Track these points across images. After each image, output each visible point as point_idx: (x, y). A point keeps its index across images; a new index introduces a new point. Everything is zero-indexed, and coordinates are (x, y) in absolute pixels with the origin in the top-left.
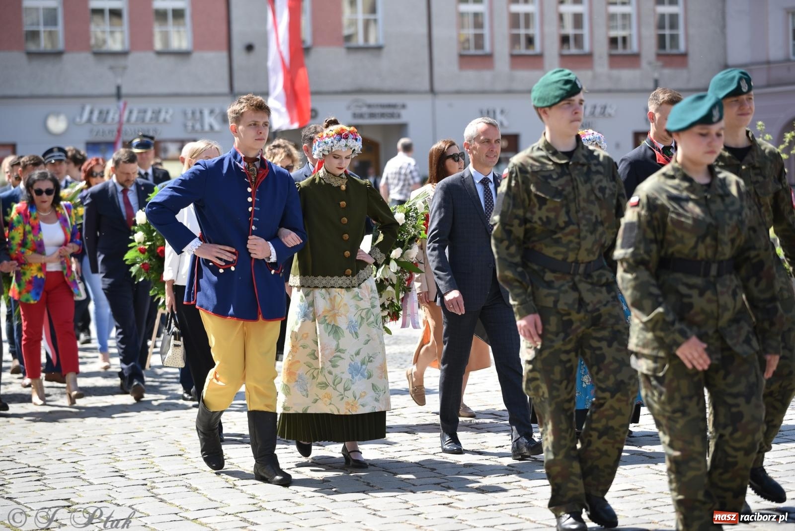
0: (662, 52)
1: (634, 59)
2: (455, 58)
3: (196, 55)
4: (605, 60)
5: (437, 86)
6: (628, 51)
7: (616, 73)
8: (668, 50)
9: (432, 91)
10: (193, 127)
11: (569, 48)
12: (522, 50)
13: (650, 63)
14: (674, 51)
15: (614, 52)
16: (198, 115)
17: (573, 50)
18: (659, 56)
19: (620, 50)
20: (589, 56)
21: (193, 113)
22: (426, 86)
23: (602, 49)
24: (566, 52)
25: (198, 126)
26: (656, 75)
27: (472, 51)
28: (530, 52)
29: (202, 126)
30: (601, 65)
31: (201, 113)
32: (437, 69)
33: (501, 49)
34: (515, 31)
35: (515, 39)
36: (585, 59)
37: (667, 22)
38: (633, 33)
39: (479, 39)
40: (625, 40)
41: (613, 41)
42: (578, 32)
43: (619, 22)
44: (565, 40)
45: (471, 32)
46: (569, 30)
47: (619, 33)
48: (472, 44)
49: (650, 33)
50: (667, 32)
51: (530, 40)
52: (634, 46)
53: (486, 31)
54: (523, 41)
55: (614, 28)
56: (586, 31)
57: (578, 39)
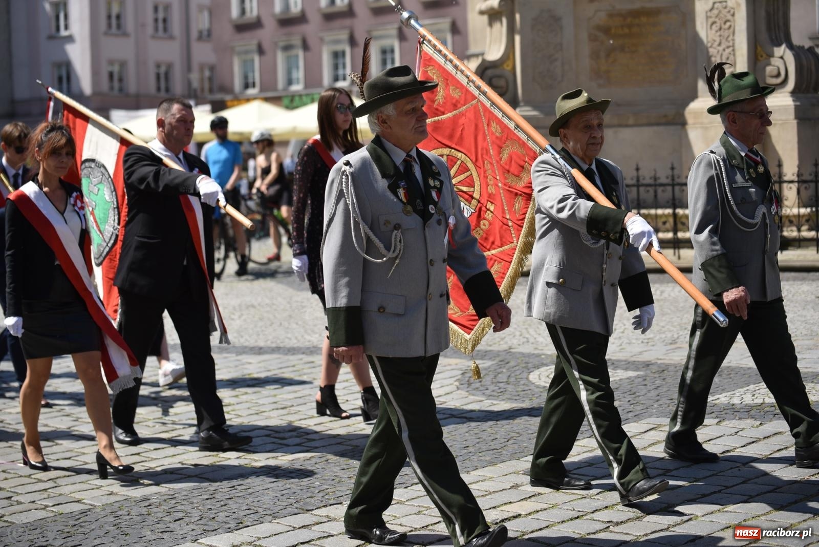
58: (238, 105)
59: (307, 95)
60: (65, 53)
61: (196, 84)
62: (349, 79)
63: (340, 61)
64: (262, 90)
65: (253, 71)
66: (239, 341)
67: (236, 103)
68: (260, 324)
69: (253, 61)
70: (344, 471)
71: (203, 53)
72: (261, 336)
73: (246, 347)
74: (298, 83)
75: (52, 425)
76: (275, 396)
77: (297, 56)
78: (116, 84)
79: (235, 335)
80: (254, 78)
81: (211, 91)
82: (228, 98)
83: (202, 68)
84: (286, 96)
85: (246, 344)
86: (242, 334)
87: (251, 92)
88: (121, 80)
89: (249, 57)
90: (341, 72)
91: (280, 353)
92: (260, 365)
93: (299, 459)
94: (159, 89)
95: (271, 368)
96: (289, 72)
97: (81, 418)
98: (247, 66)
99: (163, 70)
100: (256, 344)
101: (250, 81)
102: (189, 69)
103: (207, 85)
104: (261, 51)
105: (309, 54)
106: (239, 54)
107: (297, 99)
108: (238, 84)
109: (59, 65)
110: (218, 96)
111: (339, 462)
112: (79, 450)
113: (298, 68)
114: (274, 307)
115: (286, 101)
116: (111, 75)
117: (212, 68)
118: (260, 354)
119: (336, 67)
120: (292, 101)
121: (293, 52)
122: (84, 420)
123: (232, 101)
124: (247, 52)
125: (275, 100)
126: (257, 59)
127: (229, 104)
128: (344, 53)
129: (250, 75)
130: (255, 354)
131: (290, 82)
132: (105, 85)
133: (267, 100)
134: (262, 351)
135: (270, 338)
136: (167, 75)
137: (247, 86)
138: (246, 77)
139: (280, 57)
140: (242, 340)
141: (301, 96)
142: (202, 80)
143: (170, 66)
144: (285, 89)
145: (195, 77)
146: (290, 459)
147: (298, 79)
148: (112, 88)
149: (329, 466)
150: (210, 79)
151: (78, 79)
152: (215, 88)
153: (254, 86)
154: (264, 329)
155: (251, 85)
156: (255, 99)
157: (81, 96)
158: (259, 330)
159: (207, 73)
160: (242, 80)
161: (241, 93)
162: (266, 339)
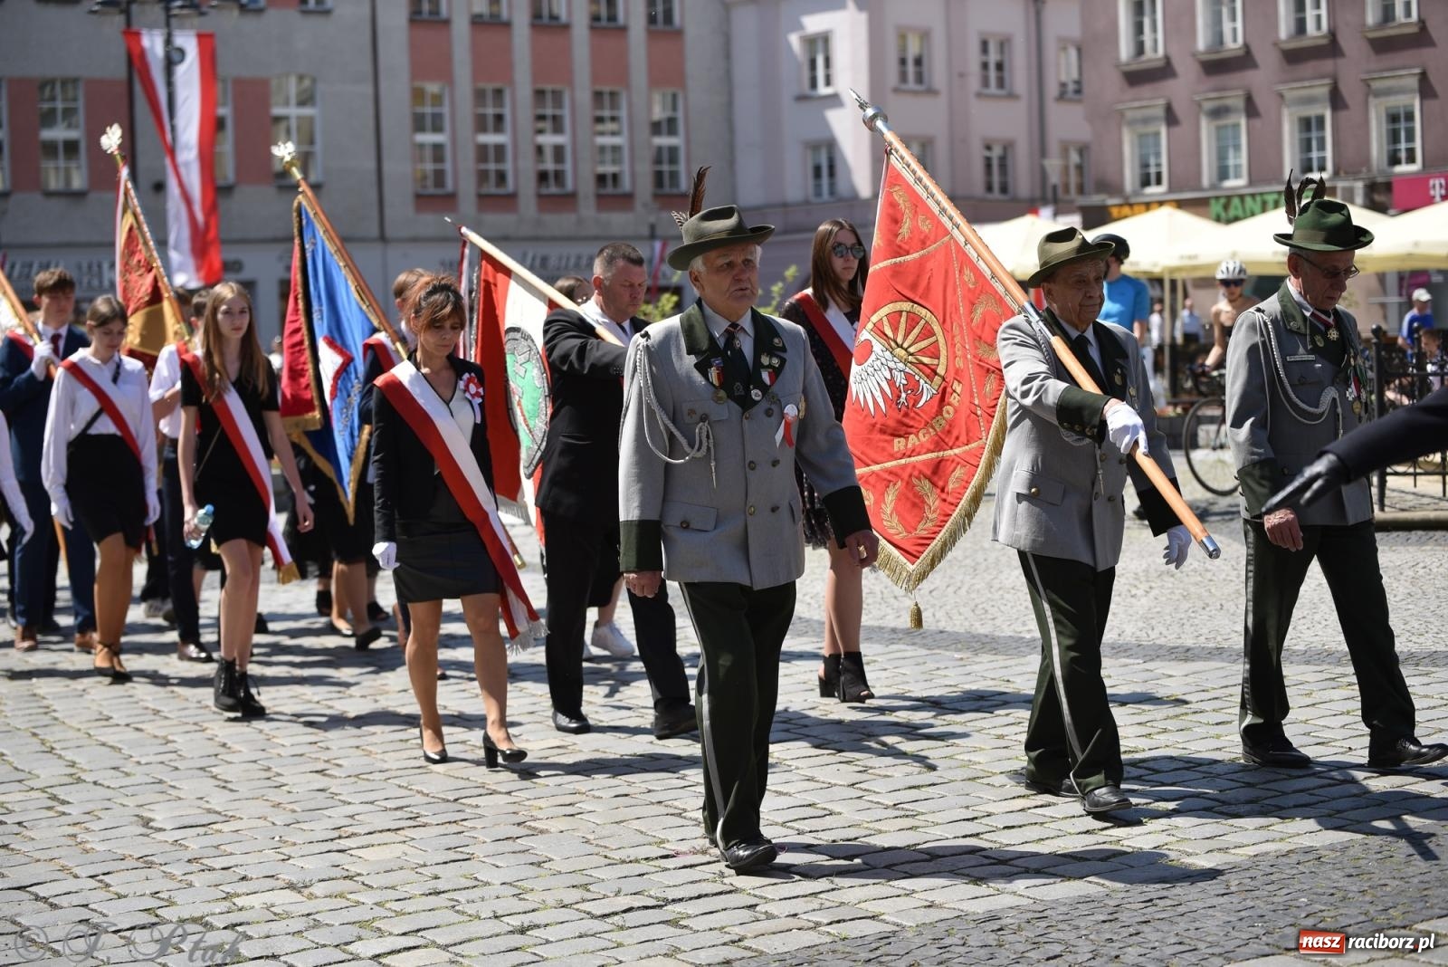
0: (660, 192)
1: (626, 200)
2: (410, 199)
3: (93, 196)
4: (592, 201)
5: (389, 232)
6: (619, 191)
7: (604, 216)
8: (667, 189)
9: (383, 238)
10: (89, 283)
11: (548, 187)
12: (491, 188)
13: (645, 205)
14: (675, 191)
15: (603, 191)
16: (95, 268)
17: (553, 189)
18: (656, 196)
19: (609, 190)
20: (572, 196)
21: (90, 267)
22: (375, 232)
23: (587, 188)
24: (544, 191)
25: (95, 282)
26: (652, 219)
27: (431, 190)
28: (501, 191)
29: (101, 282)
30: (587, 208)
31: (100, 266)
32: (388, 212)
33: (467, 188)
34: (483, 166)
35: (483, 176)
36: (568, 200)
37: (665, 156)
38: (625, 169)
39: (439, 177)
40: (615, 178)
41: (601, 179)
42: (559, 167)
43: (608, 156)
44: (543, 177)
45: (429, 167)
46: (549, 165)
47: (609, 169)
48: (430, 182)
49: (645, 170)
50: (666, 168)
51: (501, 177)
52: (626, 185)
53: (448, 166)
54: (493, 177)
55: (602, 162)
56: (568, 166)
57: (559, 176)
58: (1133, 214)
59: (1253, 195)
60: (826, 125)
61: (1054, 178)
62: (1329, 165)
63: (1314, 134)
64: (1171, 190)
65: (1158, 155)
66: (1148, 636)
67: (1126, 210)
68: (1185, 605)
69: (1157, 134)
70: (1351, 879)
71: (1067, 123)
72: (1187, 627)
73: (1161, 647)
74: (1237, 176)
75: (822, 779)
76: (1218, 737)
77: (1236, 126)
79: (1141, 624)
80: (1158, 165)
81: (1081, 190)
82: (1111, 201)
83: (1065, 151)
84: (1217, 198)
85: (1162, 641)
86: (1154, 622)
87: (1153, 190)
89: (1151, 129)
90: (1315, 155)
91: (1223, 660)
92: (1189, 680)
93: (1267, 853)
94: (989, 188)
95: (1210, 685)
96: (1222, 156)
97: (871, 768)
98: (1147, 144)
99: (996, 152)
100: (1179, 642)
101: (1153, 170)
102: (1043, 152)
103: (1073, 180)
104: (1171, 118)
105: (1257, 123)
106: (1132, 123)
107: (1236, 201)
108: (1130, 177)
109: (815, 147)
110: (1096, 199)
111: (1341, 862)
112: (871, 825)
113: (1237, 147)
114: (1209, 575)
115: (1216, 208)
117: (1083, 150)
118: (1186, 660)
119: (1307, 146)
120: (1226, 207)
121: (1230, 120)
122: (877, 771)
123: (1120, 206)
124: (1146, 121)
125: (1195, 205)
126: (1163, 130)
127: (1115, 212)
128: (1321, 121)
129: (1152, 161)
130: (1176, 659)
131: (1223, 174)
133: (1181, 204)
134: (1189, 654)
135: (1205, 631)
136: (1003, 160)
137: (1146, 182)
138: (1145, 165)
139: (1206, 128)
140: (1153, 635)
141: (1242, 197)
142: (1066, 169)
143: (1008, 147)
144: (1213, 187)
145: (1053, 164)
146: (1252, 854)
147: (1237, 167)
149: (1323, 869)
150: (1080, 168)
151: (848, 171)
152: (1089, 185)
153: (1159, 182)
154: (1193, 615)
155: (1153, 178)
156: (1161, 203)
157: (854, 197)
158: (1183, 616)
159: (1074, 158)
160: (1138, 171)
161: (1136, 194)
162: (1196, 634)
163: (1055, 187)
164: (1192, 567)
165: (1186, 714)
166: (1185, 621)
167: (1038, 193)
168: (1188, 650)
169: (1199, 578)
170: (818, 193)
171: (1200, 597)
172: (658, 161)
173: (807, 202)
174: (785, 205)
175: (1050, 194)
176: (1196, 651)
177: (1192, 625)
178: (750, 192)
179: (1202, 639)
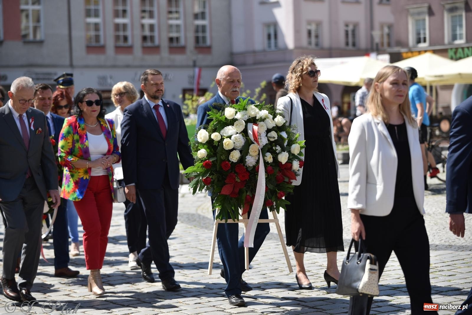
0: (198, 45)
1: (182, 49)
2: (84, 48)
4: (167, 49)
5: (75, 63)
6: (179, 45)
7: (173, 56)
8: (201, 44)
9: (71, 66)
11: (147, 43)
12: (121, 43)
13: (191, 52)
14: (204, 45)
15: (172, 45)
17: (149, 44)
18: (196, 47)
19: (175, 44)
20: (158, 47)
22: (68, 63)
23: (165, 44)
24: (145, 45)
26: (194, 58)
27: (94, 44)
28: (125, 45)
30: (165, 52)
32: (74, 54)
33: (110, 43)
34: (117, 34)
35: (117, 38)
36: (156, 49)
37: (200, 29)
38: (182, 35)
39: (97, 38)
40: (178, 39)
41: (171, 39)
42: (152, 34)
43: (174, 29)
44: (145, 38)
45: (92, 33)
46: (147, 33)
47: (174, 35)
48: (93, 40)
49: (191, 36)
50: (200, 35)
51: (126, 38)
52: (182, 42)
53: (101, 33)
54: (122, 39)
55: (172, 32)
56: (156, 34)
57: (152, 38)
58: (413, 56)
59: (468, 48)
60: (273, 15)
61: (377, 40)
64: (431, 44)
65: (424, 29)
67: (410, 54)
68: (436, 228)
69: (424, 20)
71: (383, 15)
72: (436, 237)
74: (461, 38)
77: (461, 16)
78: (313, 40)
80: (425, 34)
81: (389, 45)
82: (403, 50)
83: (382, 27)
84: (451, 49)
87: (422, 45)
88: (317, 37)
89: (421, 17)
91: (452, 250)
92: (437, 258)
94: (347, 44)
96: (454, 30)
98: (419, 24)
99: (350, 28)
101: (422, 36)
102: (372, 28)
103: (386, 40)
104: (431, 12)
105: (470, 14)
106: (413, 15)
107: (460, 50)
108: (411, 39)
109: (268, 25)
110: (396, 49)
113: (461, 26)
115: (451, 53)
116: (309, 33)
117: (390, 27)
118: (436, 250)
120: (456, 53)
121: (458, 13)
123: (407, 53)
124: (419, 14)
125: (441, 52)
126: (427, 18)
127: (404, 55)
129: (422, 32)
131: (454, 37)
132: (304, 41)
133: (435, 52)
136: (354, 31)
137: (419, 41)
138: (418, 34)
139: (447, 17)
141: (463, 48)
142: (382, 36)
143: (356, 25)
144: (450, 43)
145: (377, 34)
147: (461, 34)
148: (310, 43)
150: (389, 35)
151: (283, 36)
152: (393, 42)
153: (425, 41)
154: (439, 232)
155: (422, 40)
156: (426, 51)
157: (286, 49)
158: (434, 232)
159: (386, 30)
160: (415, 37)
161: (414, 47)
162: (440, 239)
163: (377, 44)
164: (438, 212)
165: (436, 272)
166: (435, 234)
167: (369, 47)
168: (437, 246)
169: (442, 217)
170: (269, 46)
171: (442, 224)
172: (197, 31)
173: (264, 51)
174: (254, 52)
175: (375, 47)
176: (440, 246)
177: (438, 236)
178: (239, 46)
179: (443, 241)
